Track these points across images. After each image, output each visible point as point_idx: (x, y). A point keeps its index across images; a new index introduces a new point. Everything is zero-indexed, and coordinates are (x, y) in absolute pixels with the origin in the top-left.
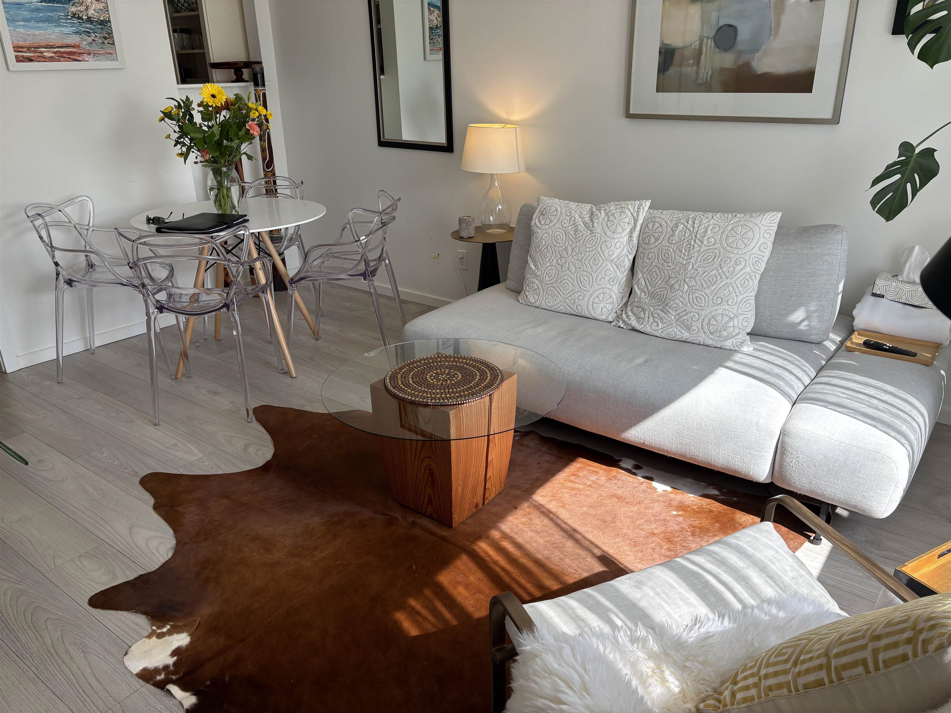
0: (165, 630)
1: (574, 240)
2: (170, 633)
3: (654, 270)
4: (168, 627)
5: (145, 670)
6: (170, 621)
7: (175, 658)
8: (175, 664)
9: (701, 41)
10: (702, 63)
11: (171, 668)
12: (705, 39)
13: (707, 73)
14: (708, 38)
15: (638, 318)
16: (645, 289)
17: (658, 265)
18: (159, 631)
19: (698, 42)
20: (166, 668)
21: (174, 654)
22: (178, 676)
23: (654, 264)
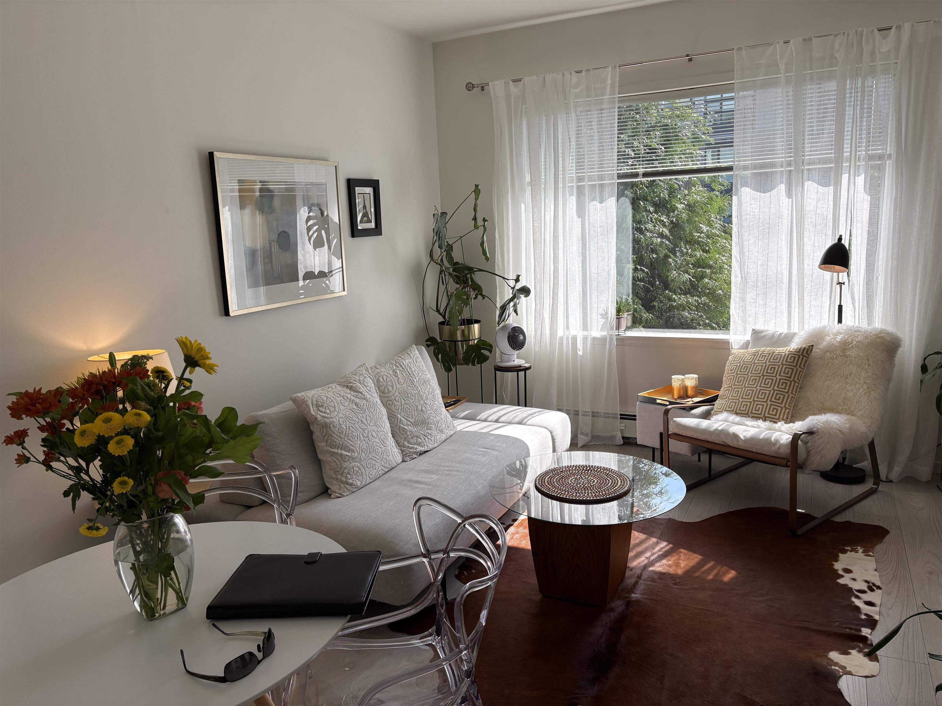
0: (837, 668)
1: (361, 412)
2: (836, 664)
3: (405, 407)
4: (833, 667)
5: (871, 660)
6: (829, 669)
7: (850, 651)
8: (853, 648)
9: (270, 244)
10: (274, 261)
11: (857, 649)
12: (272, 242)
13: (278, 268)
14: (274, 241)
15: (419, 444)
16: (409, 423)
17: (406, 402)
18: (841, 670)
19: (268, 245)
20: (860, 651)
21: (849, 654)
22: (858, 644)
23: (403, 403)
